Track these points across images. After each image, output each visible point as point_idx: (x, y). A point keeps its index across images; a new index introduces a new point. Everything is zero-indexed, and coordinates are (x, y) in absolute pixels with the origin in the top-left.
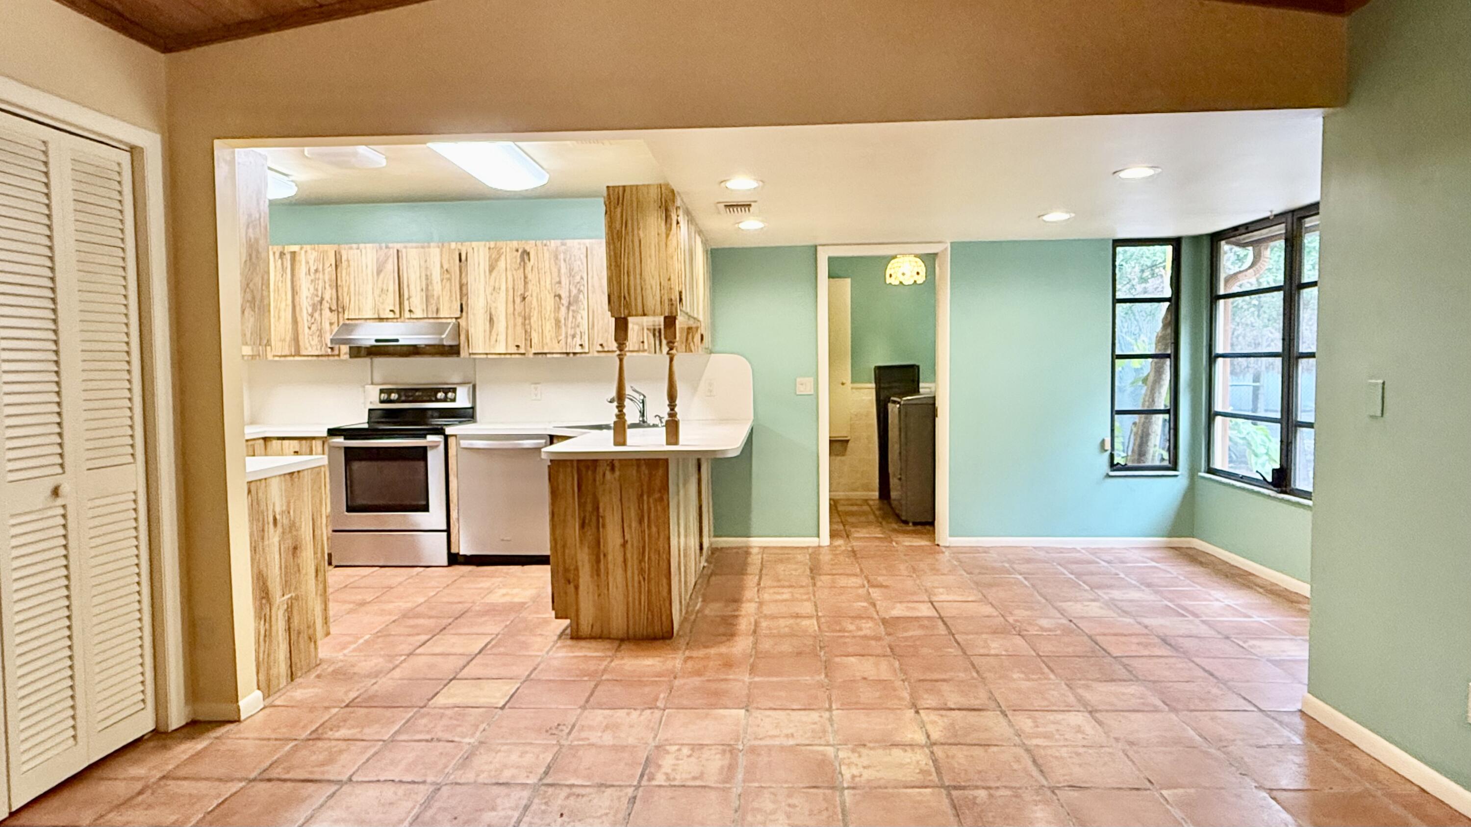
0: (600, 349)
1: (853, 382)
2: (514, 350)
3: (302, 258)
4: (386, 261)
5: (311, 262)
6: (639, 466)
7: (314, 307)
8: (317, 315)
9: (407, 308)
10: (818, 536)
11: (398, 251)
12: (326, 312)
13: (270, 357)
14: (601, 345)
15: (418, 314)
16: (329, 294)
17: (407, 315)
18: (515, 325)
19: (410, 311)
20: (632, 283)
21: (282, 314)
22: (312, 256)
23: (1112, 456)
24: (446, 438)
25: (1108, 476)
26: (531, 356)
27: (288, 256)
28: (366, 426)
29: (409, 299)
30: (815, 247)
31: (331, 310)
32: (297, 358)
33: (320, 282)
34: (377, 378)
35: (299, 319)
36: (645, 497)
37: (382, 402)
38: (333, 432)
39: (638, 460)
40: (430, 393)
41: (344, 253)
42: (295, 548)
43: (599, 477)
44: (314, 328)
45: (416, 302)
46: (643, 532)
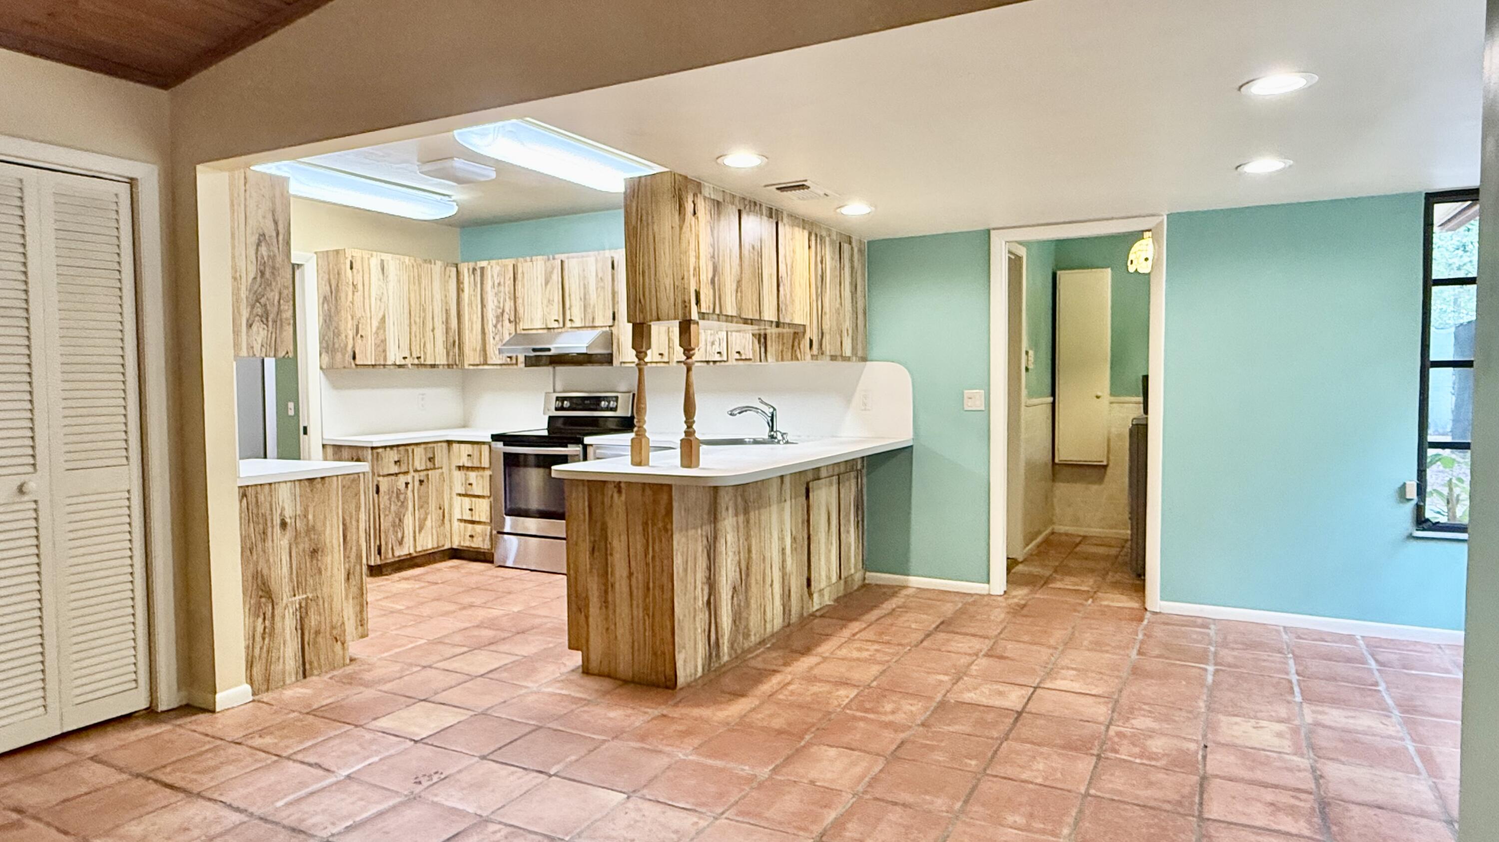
0: (737, 356)
1: (1112, 394)
2: (658, 358)
3: (488, 273)
4: (551, 272)
5: (495, 277)
6: (643, 490)
7: (497, 317)
8: (499, 326)
9: (568, 317)
10: (988, 582)
11: (562, 262)
12: (506, 322)
13: (466, 367)
14: (738, 352)
15: (578, 323)
16: (509, 305)
17: (568, 324)
18: (659, 333)
19: (571, 320)
20: (647, 284)
21: (474, 326)
22: (496, 269)
23: (1419, 509)
24: (585, 447)
25: (1411, 537)
26: (675, 364)
27: (478, 272)
28: (545, 433)
29: (570, 309)
30: (987, 232)
31: (510, 321)
32: (486, 367)
33: (502, 294)
34: (559, 387)
35: (486, 330)
36: (650, 525)
37: (557, 409)
38: (496, 438)
39: (643, 484)
40: (593, 402)
41: (519, 265)
42: (314, 552)
43: (607, 500)
44: (497, 338)
45: (576, 313)
46: (647, 564)
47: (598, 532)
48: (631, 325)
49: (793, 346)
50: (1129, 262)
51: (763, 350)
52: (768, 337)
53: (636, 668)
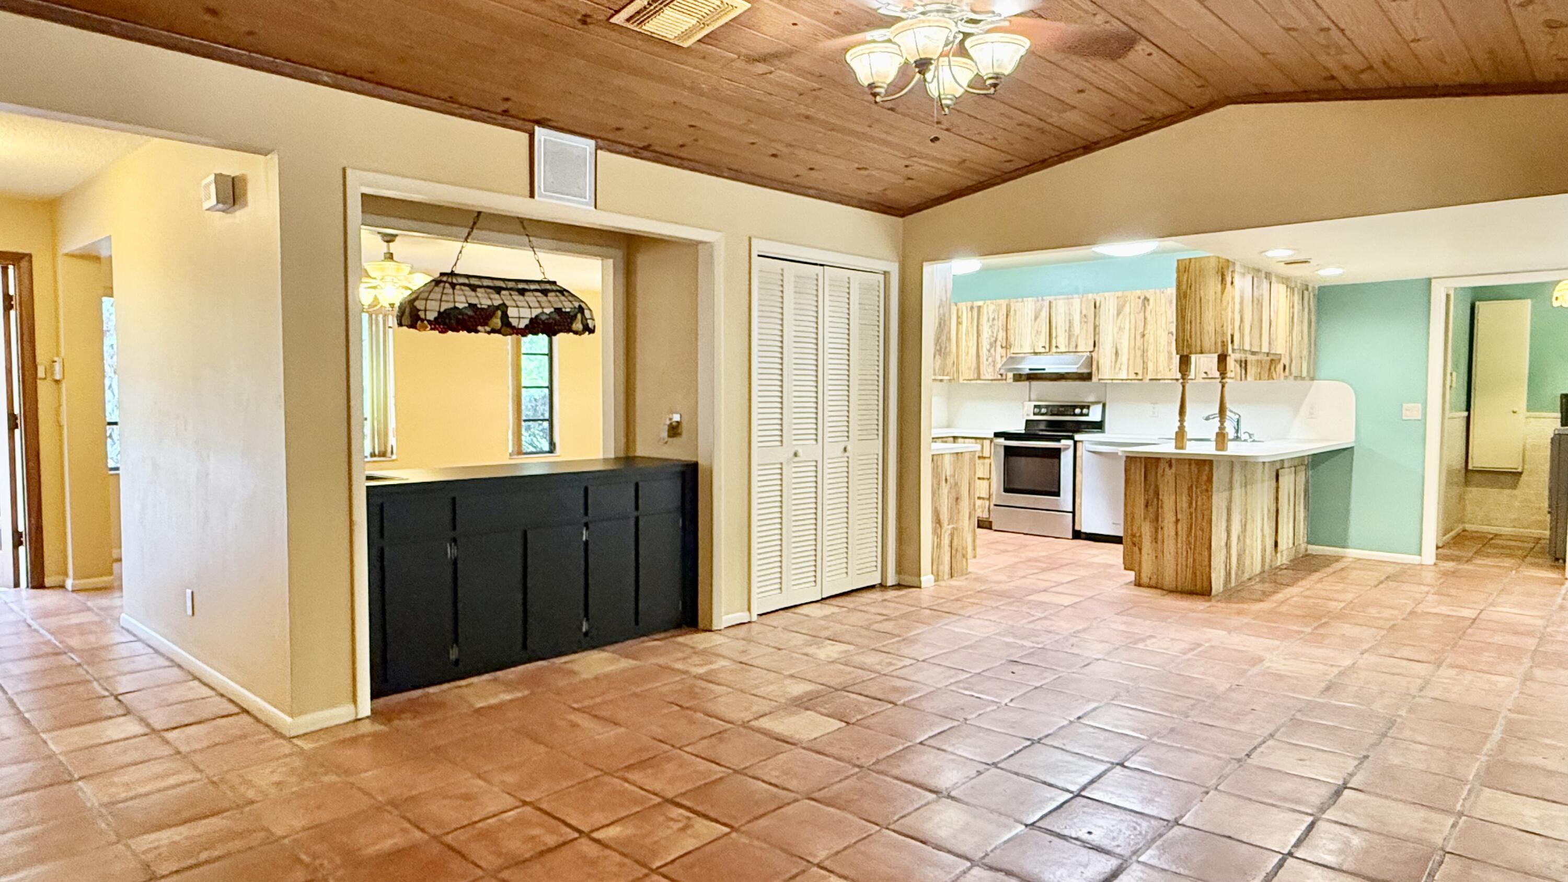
0: (1205, 376)
1: (1528, 410)
2: (1134, 377)
3: (984, 311)
4: (1041, 310)
5: (991, 313)
6: (1190, 465)
7: (991, 345)
8: (992, 351)
9: (1054, 344)
10: (1420, 555)
11: (1050, 302)
12: (999, 348)
13: (961, 381)
14: (1206, 373)
15: (1062, 348)
16: (1002, 335)
17: (1054, 350)
18: (1135, 356)
19: (1057, 347)
20: (1193, 330)
21: (970, 350)
22: (992, 308)
24: (1075, 443)
26: (1147, 381)
27: (975, 310)
28: (1023, 432)
29: (1056, 337)
30: (1429, 281)
31: (1002, 347)
32: (979, 382)
33: (996, 327)
34: (1033, 397)
35: (981, 354)
36: (1194, 488)
37: (1035, 414)
38: (997, 435)
39: (1190, 460)
40: (1069, 409)
41: (1012, 305)
42: (957, 499)
43: (1160, 471)
44: (990, 360)
45: (1061, 341)
46: (1191, 514)
47: (1151, 492)
48: (1178, 356)
49: (1270, 369)
50: (1554, 299)
51: (1243, 372)
52: (1249, 364)
53: (1179, 584)
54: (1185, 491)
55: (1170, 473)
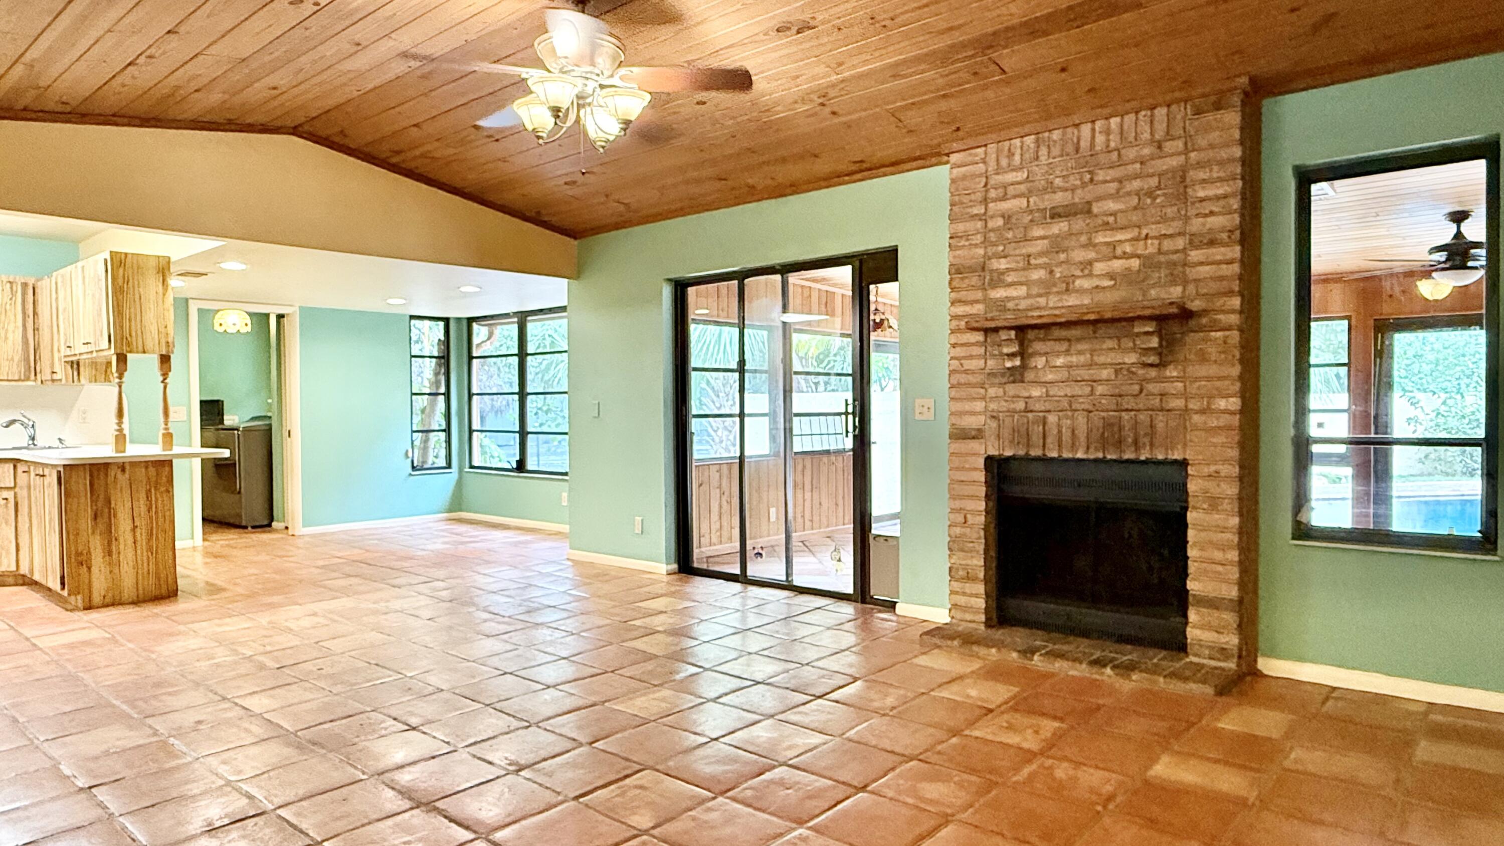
6: (147, 468)
10: (193, 539)
20: (133, 327)
23: (413, 462)
25: (411, 475)
36: (153, 491)
39: (146, 462)
43: (111, 479)
46: (151, 518)
47: (100, 502)
53: (141, 592)
54: (143, 495)
55: (123, 479)
